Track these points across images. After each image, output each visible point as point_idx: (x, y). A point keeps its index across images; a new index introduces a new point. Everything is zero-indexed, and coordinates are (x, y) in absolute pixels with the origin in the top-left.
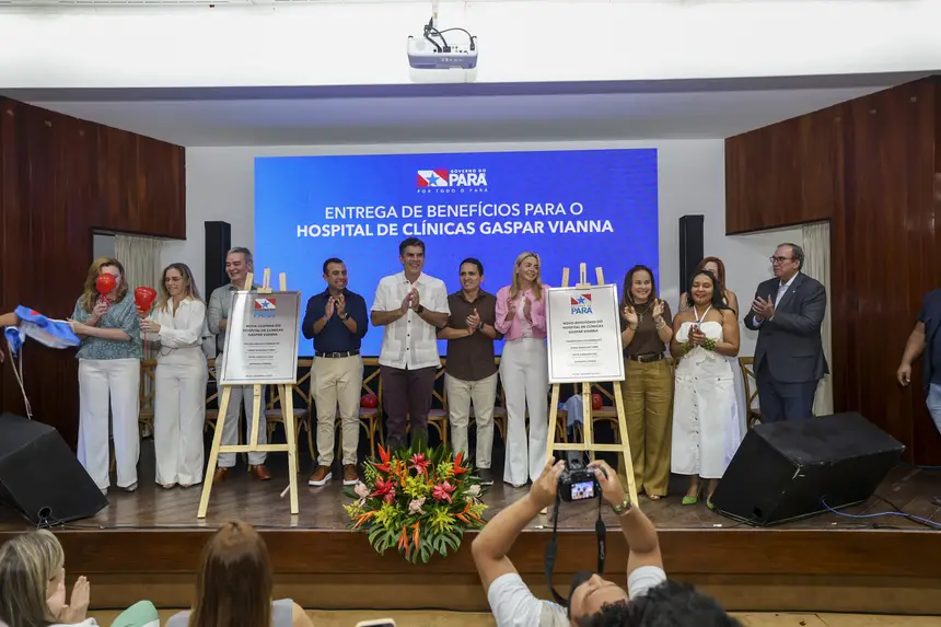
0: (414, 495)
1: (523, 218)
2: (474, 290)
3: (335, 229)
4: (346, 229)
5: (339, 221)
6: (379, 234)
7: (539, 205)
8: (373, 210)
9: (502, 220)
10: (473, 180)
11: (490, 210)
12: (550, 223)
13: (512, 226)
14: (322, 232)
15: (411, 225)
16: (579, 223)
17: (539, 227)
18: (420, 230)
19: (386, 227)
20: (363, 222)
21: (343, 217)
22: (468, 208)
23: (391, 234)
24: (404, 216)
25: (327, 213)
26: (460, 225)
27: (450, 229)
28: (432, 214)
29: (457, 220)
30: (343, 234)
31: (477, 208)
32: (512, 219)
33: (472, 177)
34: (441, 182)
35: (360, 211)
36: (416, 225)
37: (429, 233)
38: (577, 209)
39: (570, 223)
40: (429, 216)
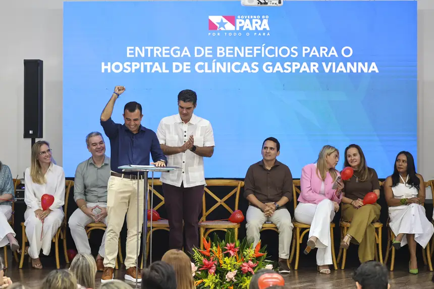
0: (229, 269)
1: (300, 59)
2: (272, 160)
3: (135, 66)
4: (145, 67)
5: (139, 59)
6: (174, 71)
7: (314, 48)
8: (169, 50)
9: (282, 61)
10: (258, 25)
11: (271, 52)
12: (324, 64)
13: (291, 66)
14: (124, 68)
15: (202, 64)
16: (349, 64)
17: (314, 67)
18: (210, 68)
19: (180, 65)
20: (160, 60)
21: (143, 55)
22: (253, 50)
23: (185, 71)
24: (196, 56)
25: (128, 52)
26: (246, 64)
27: (237, 67)
28: (221, 54)
29: (242, 60)
30: (142, 71)
31: (260, 50)
32: (290, 59)
33: (257, 23)
34: (229, 26)
35: (157, 51)
36: (206, 64)
37: (218, 71)
38: (347, 52)
39: (341, 64)
40: (218, 56)
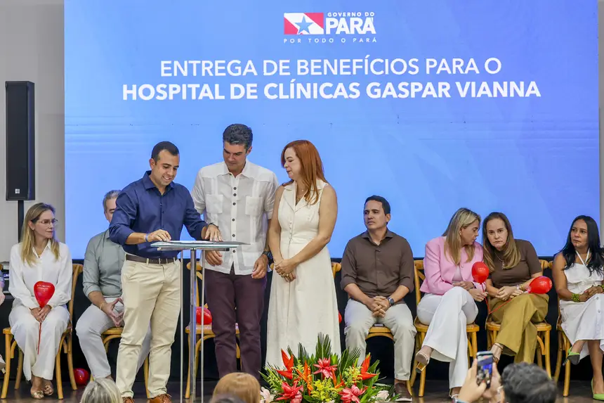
0: (323, 398)
1: (422, 78)
3: (174, 89)
4: (189, 91)
5: (180, 80)
6: (233, 97)
7: (444, 61)
8: (226, 65)
9: (396, 80)
10: (358, 27)
11: (379, 67)
12: (458, 84)
13: (409, 88)
14: (157, 94)
15: (275, 85)
16: (496, 85)
17: (444, 89)
18: (287, 92)
19: (242, 88)
20: (211, 81)
21: (185, 73)
22: (351, 64)
23: (249, 97)
24: (265, 73)
25: (163, 68)
26: (341, 86)
27: (327, 91)
28: (303, 70)
29: (336, 80)
30: (184, 97)
31: (363, 64)
32: (407, 78)
33: (356, 23)
34: (315, 29)
35: (207, 67)
36: (281, 85)
37: (299, 96)
38: (493, 66)
39: (484, 84)
40: (299, 73)
